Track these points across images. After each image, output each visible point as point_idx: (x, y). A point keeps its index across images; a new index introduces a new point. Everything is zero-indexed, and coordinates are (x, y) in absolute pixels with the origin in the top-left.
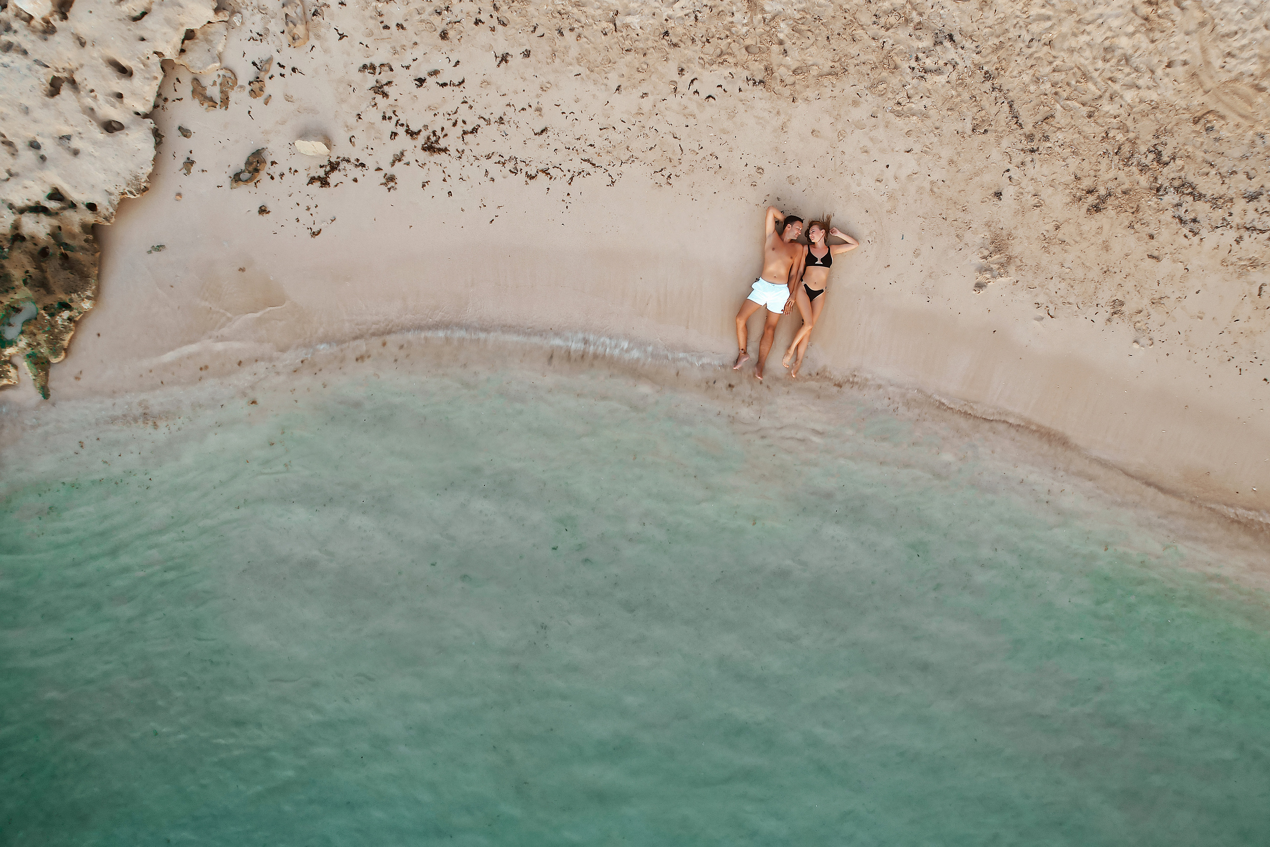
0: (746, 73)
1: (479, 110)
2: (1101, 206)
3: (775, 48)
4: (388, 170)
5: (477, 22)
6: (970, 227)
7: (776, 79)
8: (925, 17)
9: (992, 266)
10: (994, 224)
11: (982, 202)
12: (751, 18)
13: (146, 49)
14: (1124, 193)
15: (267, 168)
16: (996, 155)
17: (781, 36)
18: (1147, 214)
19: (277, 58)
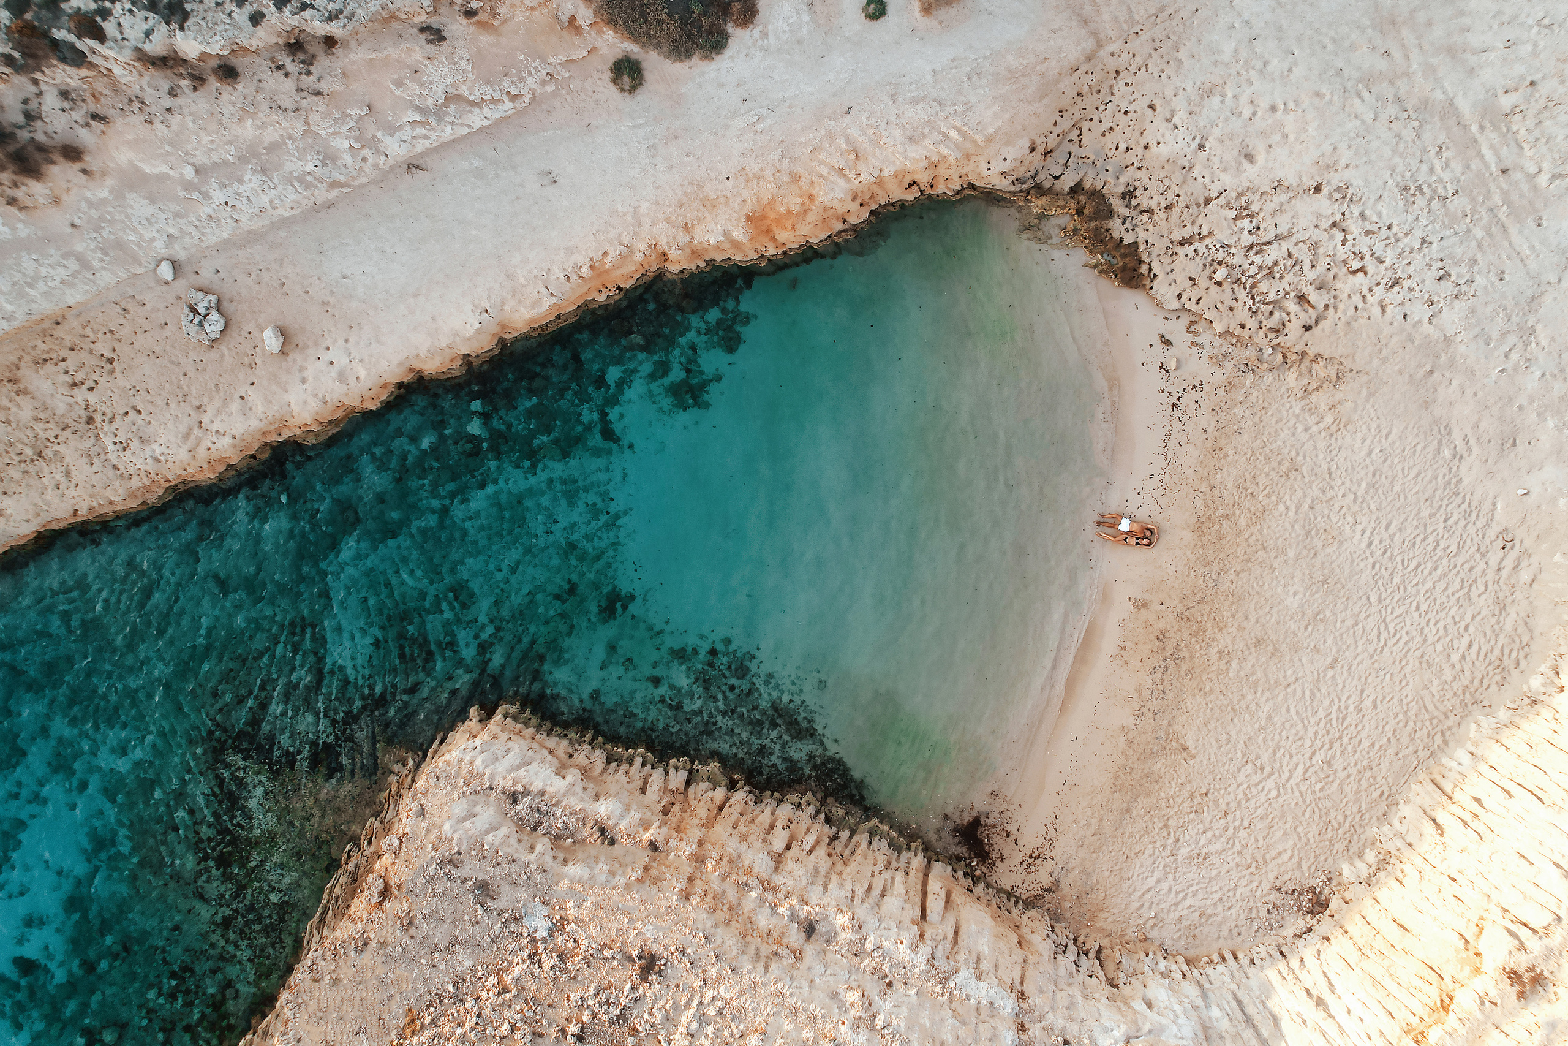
0: (1202, 515)
1: (1187, 422)
2: (1159, 640)
3: (1210, 525)
4: (1166, 391)
5: (1218, 422)
6: (1150, 595)
7: (1200, 526)
8: (1223, 576)
9: (1137, 603)
10: (1152, 603)
11: (1159, 599)
12: (1220, 516)
13: (1206, 310)
14: (1164, 648)
15: (1166, 347)
17: (1215, 527)
18: (1156, 656)
19: (1204, 352)
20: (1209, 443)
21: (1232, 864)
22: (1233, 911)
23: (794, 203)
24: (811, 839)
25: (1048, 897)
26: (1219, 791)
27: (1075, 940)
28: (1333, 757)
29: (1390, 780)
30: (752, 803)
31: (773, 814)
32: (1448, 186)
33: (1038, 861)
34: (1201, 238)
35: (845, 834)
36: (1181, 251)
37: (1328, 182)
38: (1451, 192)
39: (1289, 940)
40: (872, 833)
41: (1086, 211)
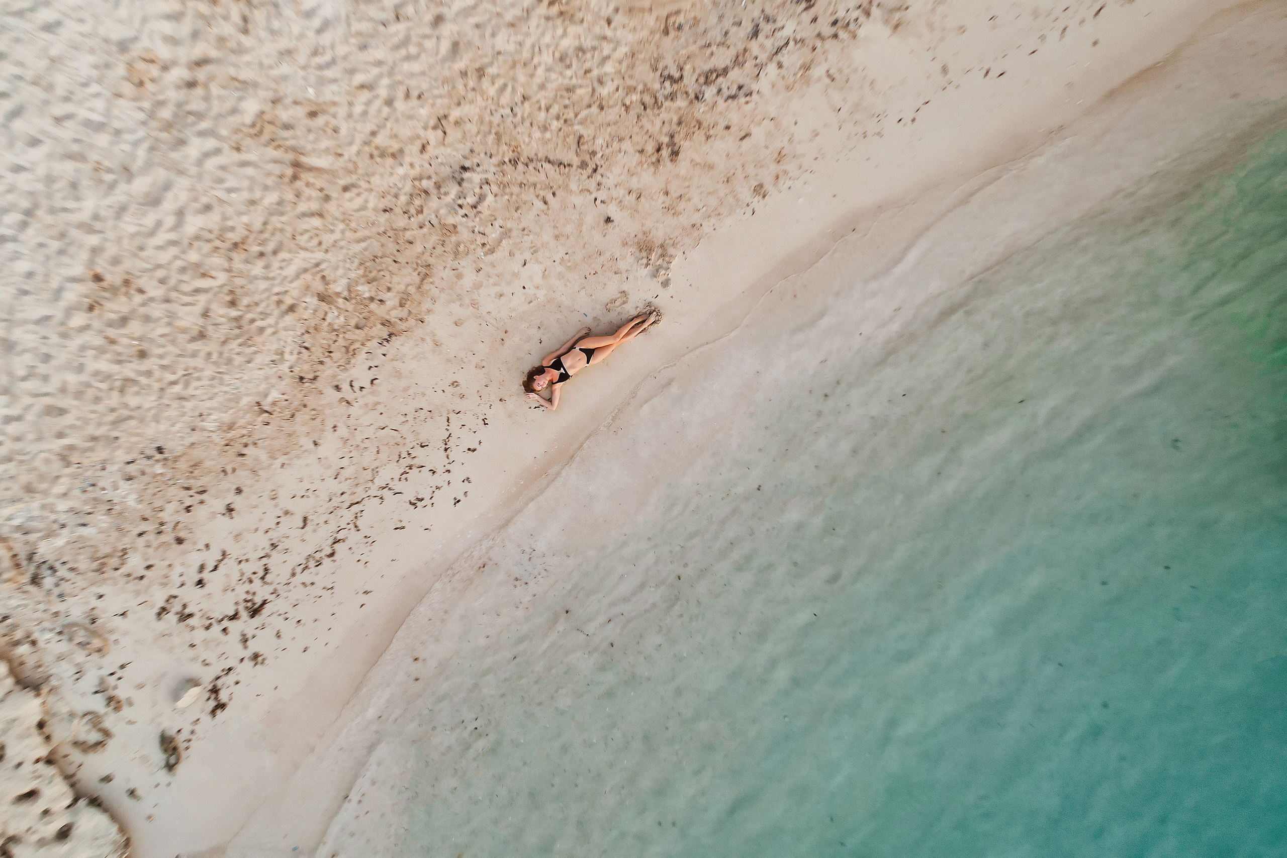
0: (374, 343)
1: (254, 556)
2: (676, 148)
3: (373, 306)
4: (248, 653)
5: (188, 509)
6: (616, 259)
7: (396, 322)
8: (434, 176)
9: (658, 263)
10: (628, 240)
11: (604, 236)
12: (338, 308)
14: (679, 123)
15: (180, 740)
16: (577, 200)
17: (367, 295)
18: (708, 119)
19: (105, 672)
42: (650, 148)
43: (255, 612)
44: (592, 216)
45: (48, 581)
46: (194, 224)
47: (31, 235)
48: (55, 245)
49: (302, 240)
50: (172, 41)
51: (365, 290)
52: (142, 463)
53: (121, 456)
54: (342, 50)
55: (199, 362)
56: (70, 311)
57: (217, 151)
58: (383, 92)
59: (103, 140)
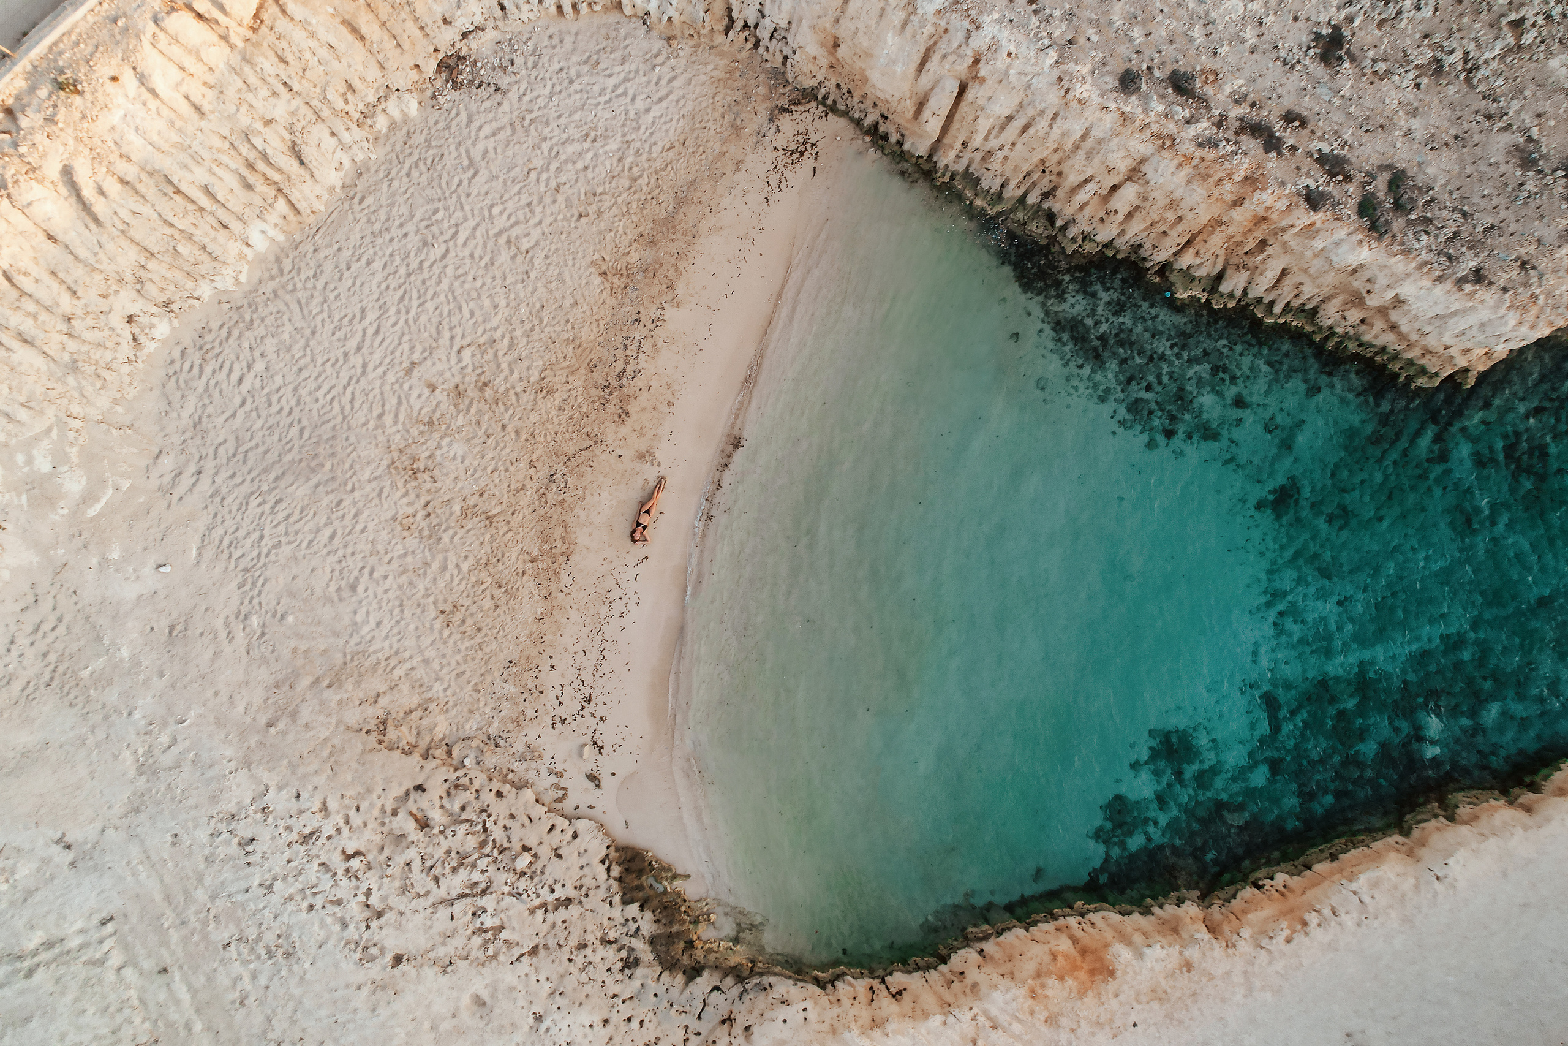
0: (564, 564)
1: (574, 679)
2: (626, 412)
3: (554, 551)
4: (598, 719)
5: (536, 678)
6: (633, 469)
7: (566, 551)
8: (542, 486)
9: (650, 459)
10: (633, 459)
11: (623, 463)
12: (541, 561)
13: (544, 817)
14: (621, 401)
15: (594, 773)
16: (603, 457)
17: (548, 548)
18: (630, 392)
19: (547, 764)
20: (549, 651)
21: (553, 125)
22: (557, 67)
23: (1054, 989)
24: (1082, 196)
25: (784, 102)
26: (565, 219)
27: (757, 45)
28: (419, 251)
29: (350, 217)
30: (1148, 246)
31: (1123, 232)
32: (235, 956)
33: (793, 147)
34: (544, 905)
35: (1033, 199)
36: (571, 892)
37: (385, 968)
38: (233, 948)
39: (490, 24)
40: (999, 197)
41: (682, 945)
42: (616, 418)
43: (589, 701)
44: (612, 458)
45: (502, 743)
46: (465, 567)
47: (407, 613)
48: (418, 611)
49: (510, 544)
50: (410, 504)
51: (546, 547)
52: (507, 672)
53: (497, 674)
54: (476, 463)
55: (503, 617)
56: (441, 632)
57: (456, 533)
58: (502, 468)
59: (409, 559)
